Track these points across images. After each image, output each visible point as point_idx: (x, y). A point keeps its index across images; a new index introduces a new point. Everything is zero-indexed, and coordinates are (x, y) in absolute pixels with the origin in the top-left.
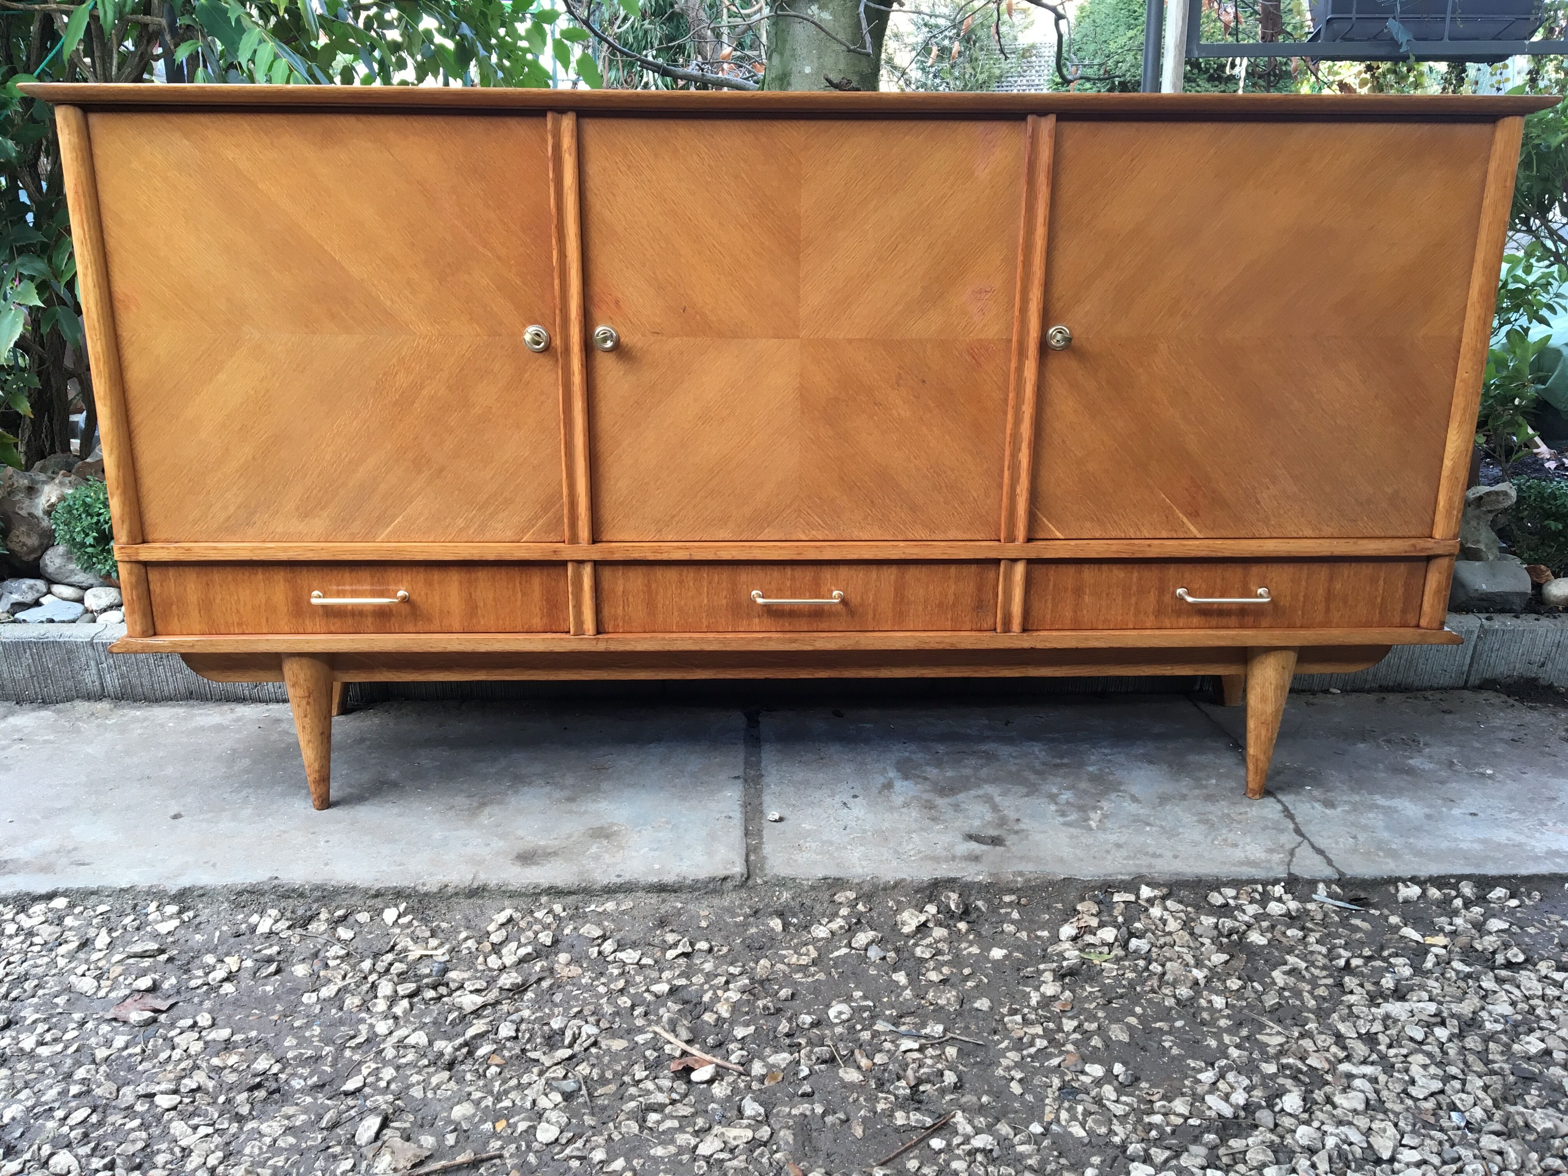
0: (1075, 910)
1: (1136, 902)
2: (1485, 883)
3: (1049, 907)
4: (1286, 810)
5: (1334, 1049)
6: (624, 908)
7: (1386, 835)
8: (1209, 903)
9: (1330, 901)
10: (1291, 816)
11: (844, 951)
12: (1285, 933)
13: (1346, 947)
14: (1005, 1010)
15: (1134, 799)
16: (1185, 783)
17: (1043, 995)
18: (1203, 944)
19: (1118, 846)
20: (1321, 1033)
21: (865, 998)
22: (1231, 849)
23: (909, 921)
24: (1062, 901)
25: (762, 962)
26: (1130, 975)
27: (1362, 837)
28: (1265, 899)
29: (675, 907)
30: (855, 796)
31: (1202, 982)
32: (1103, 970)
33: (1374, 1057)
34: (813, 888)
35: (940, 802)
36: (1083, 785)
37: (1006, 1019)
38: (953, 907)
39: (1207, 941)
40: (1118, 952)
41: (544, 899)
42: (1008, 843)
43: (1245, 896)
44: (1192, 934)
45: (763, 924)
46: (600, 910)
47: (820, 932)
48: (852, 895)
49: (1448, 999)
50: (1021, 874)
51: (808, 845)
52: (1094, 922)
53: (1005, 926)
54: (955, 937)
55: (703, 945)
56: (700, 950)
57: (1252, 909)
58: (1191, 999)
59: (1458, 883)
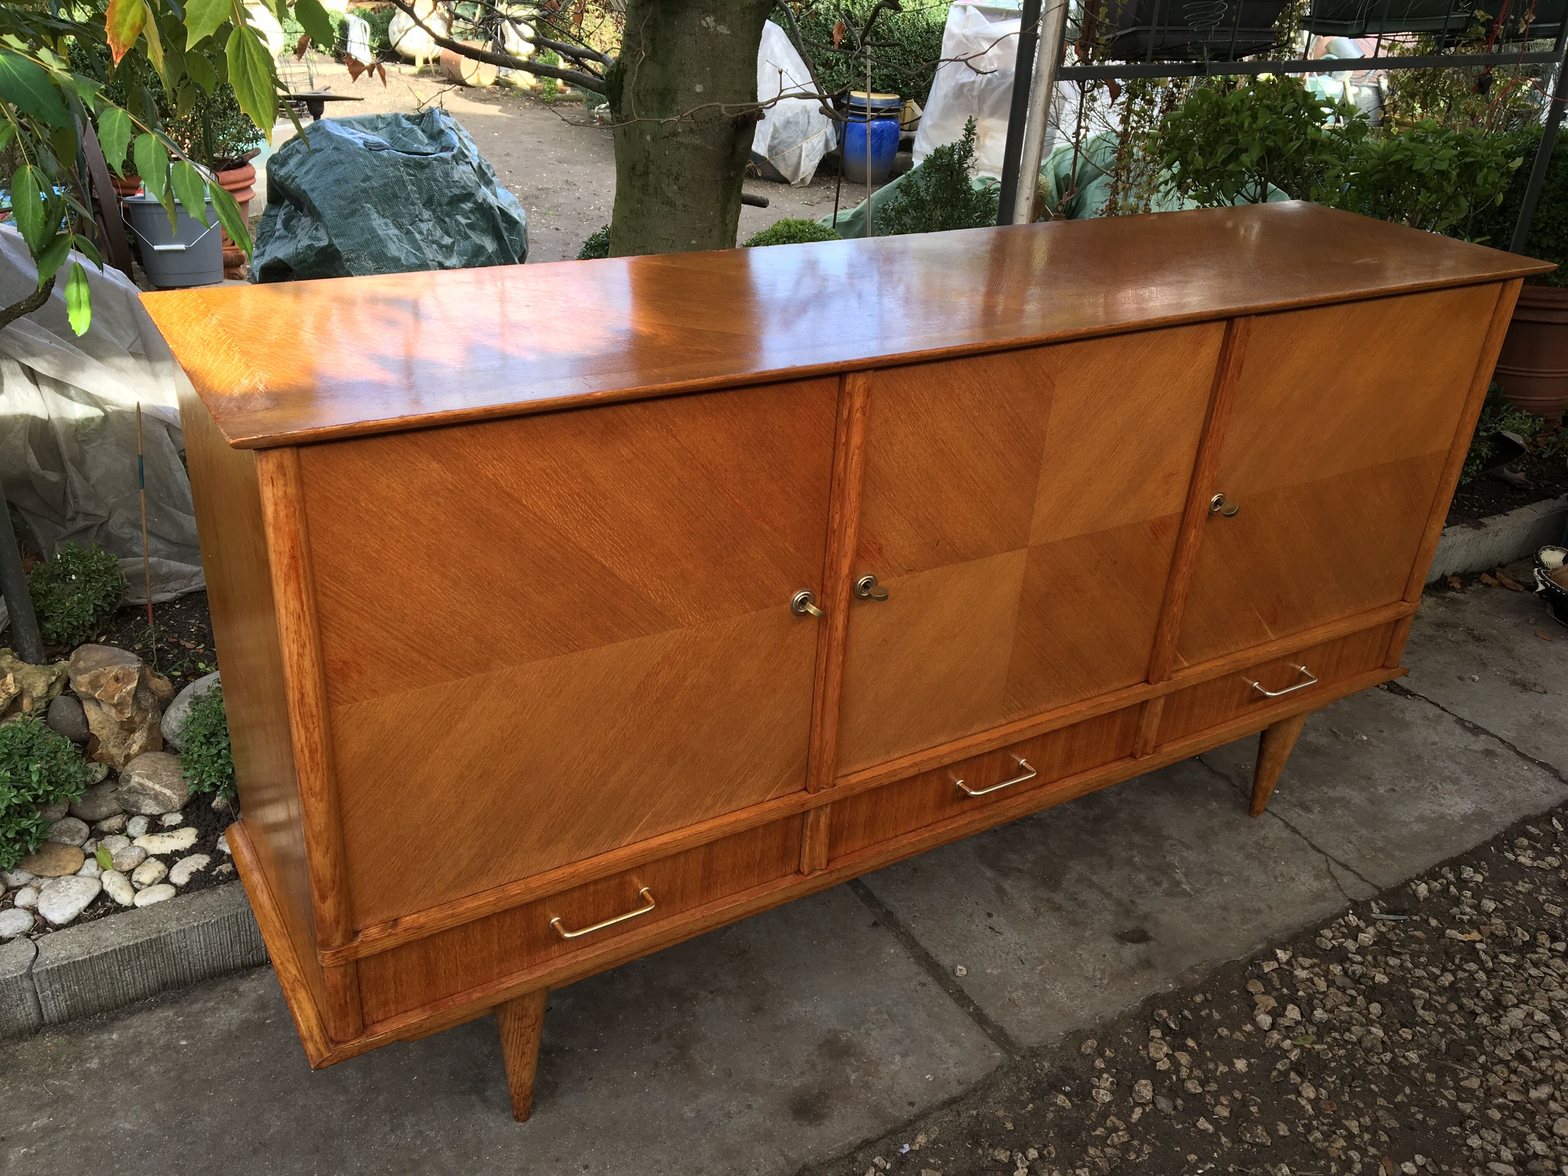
0: (1248, 992)
1: (1280, 968)
2: (1455, 864)
3: (1230, 997)
4: (1287, 825)
5: (1513, 1078)
6: (933, 1136)
7: (1364, 832)
8: (1321, 949)
9: (1384, 916)
10: (1295, 831)
11: (1138, 1111)
12: (1387, 963)
13: (1430, 962)
14: (1301, 1129)
15: (1188, 847)
16: (1199, 813)
17: (1309, 1100)
18: (1353, 998)
19: (1225, 908)
20: (1493, 1064)
21: (1202, 1160)
22: (1292, 885)
23: (1157, 1056)
24: (1234, 988)
25: (1091, 1151)
26: (1342, 1052)
27: (1353, 838)
28: (1353, 933)
29: (971, 1116)
30: (990, 915)
31: (1386, 1039)
32: (1318, 1053)
33: (1539, 1076)
34: (1061, 1048)
35: (1059, 897)
36: (1137, 839)
37: (1311, 1139)
38: (1173, 1026)
39: (1354, 993)
40: (1312, 1029)
41: (860, 1156)
42: (1152, 934)
43: (1337, 933)
44: (1338, 988)
45: (1051, 1105)
46: (916, 1147)
47: (1104, 1096)
48: (1092, 1043)
49: (1527, 996)
50: (1192, 970)
51: (1014, 995)
52: (1273, 1003)
53: (1219, 1030)
54: (1198, 1060)
55: (1033, 1153)
56: (1035, 1160)
57: (1350, 945)
58: (1394, 1059)
59: (1441, 869)
